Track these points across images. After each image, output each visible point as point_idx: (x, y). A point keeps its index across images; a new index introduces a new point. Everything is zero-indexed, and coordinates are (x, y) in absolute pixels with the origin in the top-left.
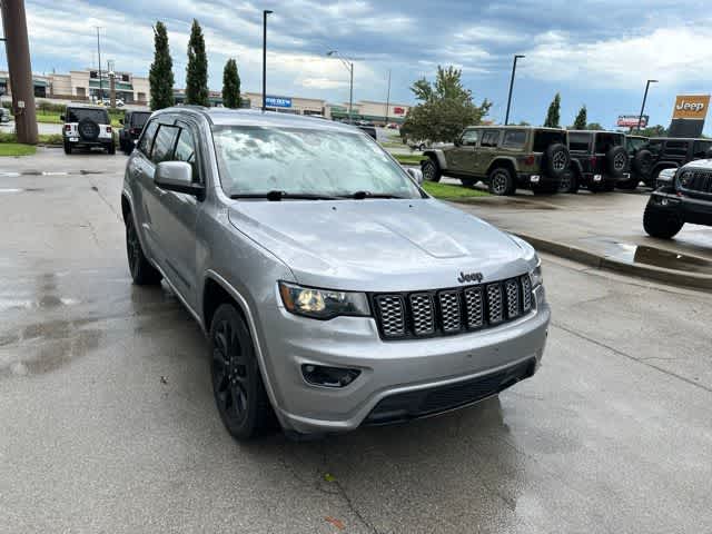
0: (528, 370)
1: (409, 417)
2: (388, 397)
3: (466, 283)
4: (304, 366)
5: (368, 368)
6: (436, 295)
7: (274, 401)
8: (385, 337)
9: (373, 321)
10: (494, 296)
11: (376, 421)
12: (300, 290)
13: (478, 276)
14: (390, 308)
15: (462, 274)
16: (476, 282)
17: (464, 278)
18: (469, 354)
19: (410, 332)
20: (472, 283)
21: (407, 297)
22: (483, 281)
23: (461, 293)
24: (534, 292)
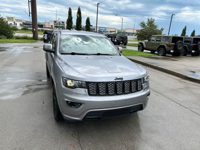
2: (90, 112)
3: (117, 80)
5: (84, 103)
6: (107, 83)
8: (90, 95)
9: (87, 90)
10: (126, 85)
12: (67, 80)
14: (92, 86)
15: (116, 78)
16: (121, 80)
19: (98, 94)
20: (119, 80)
21: (97, 84)
22: (123, 80)
23: (115, 84)
24: (143, 84)
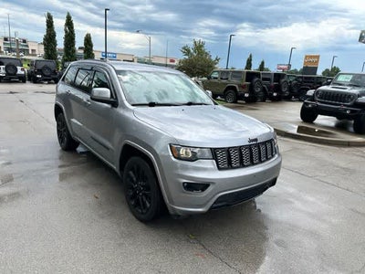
0: (273, 183)
1: (228, 205)
2: (222, 196)
3: (251, 143)
4: (184, 183)
5: (213, 183)
6: (240, 149)
7: (167, 201)
8: (220, 169)
9: (214, 161)
10: (262, 148)
11: (215, 208)
12: (181, 148)
13: (256, 140)
14: (221, 155)
15: (250, 139)
16: (255, 143)
17: (251, 141)
18: (254, 176)
19: (230, 166)
21: (228, 150)
23: (249, 147)
